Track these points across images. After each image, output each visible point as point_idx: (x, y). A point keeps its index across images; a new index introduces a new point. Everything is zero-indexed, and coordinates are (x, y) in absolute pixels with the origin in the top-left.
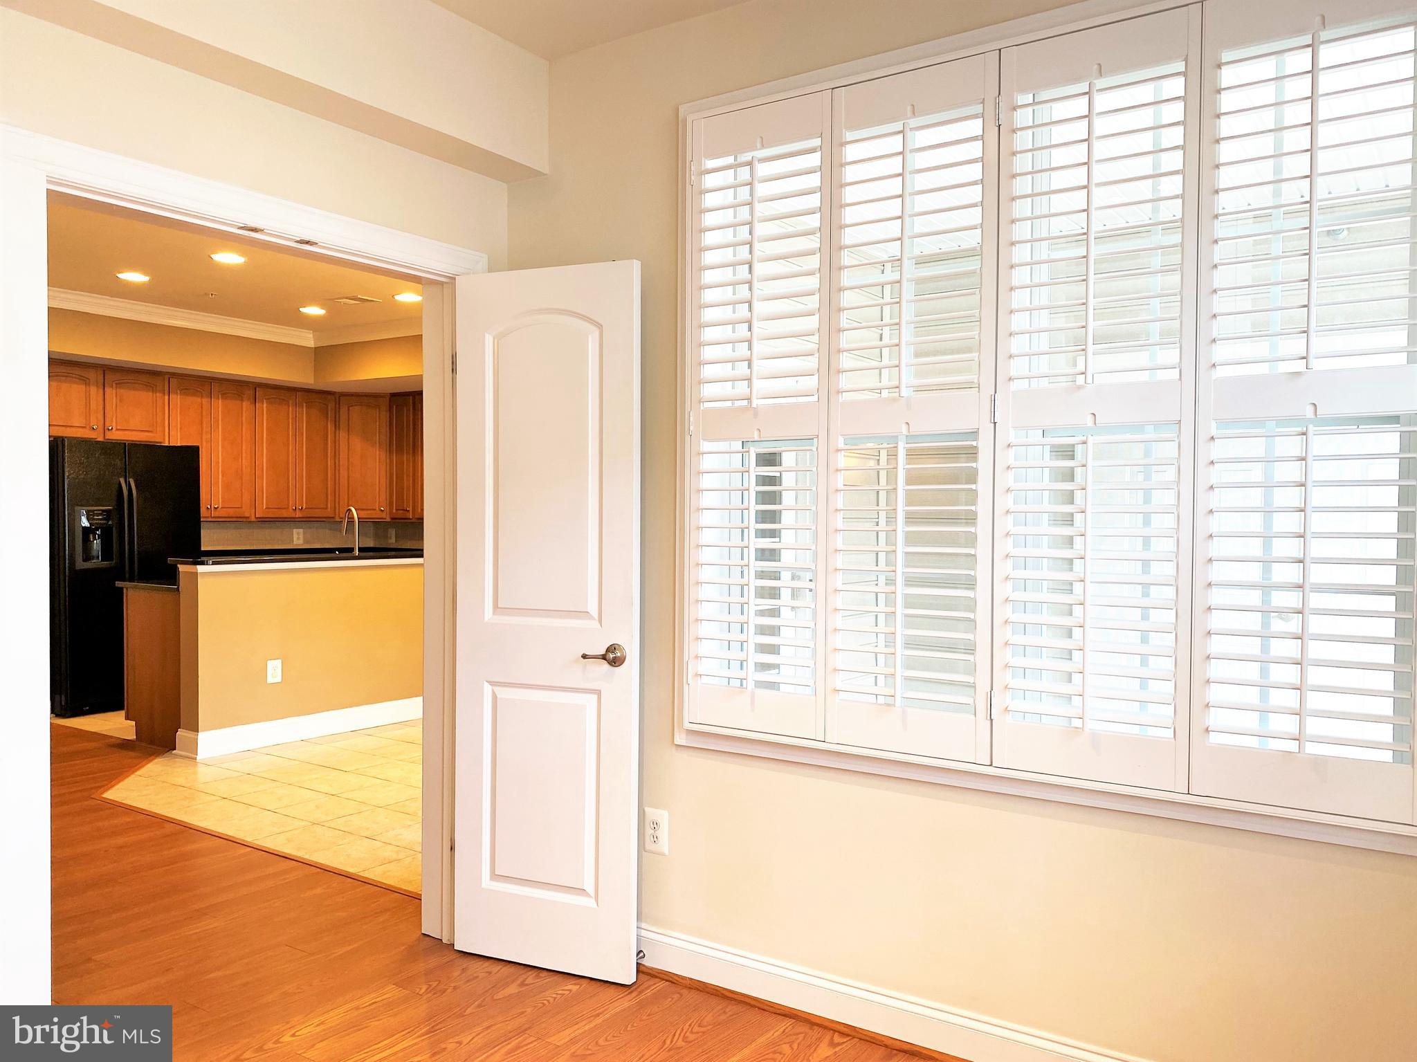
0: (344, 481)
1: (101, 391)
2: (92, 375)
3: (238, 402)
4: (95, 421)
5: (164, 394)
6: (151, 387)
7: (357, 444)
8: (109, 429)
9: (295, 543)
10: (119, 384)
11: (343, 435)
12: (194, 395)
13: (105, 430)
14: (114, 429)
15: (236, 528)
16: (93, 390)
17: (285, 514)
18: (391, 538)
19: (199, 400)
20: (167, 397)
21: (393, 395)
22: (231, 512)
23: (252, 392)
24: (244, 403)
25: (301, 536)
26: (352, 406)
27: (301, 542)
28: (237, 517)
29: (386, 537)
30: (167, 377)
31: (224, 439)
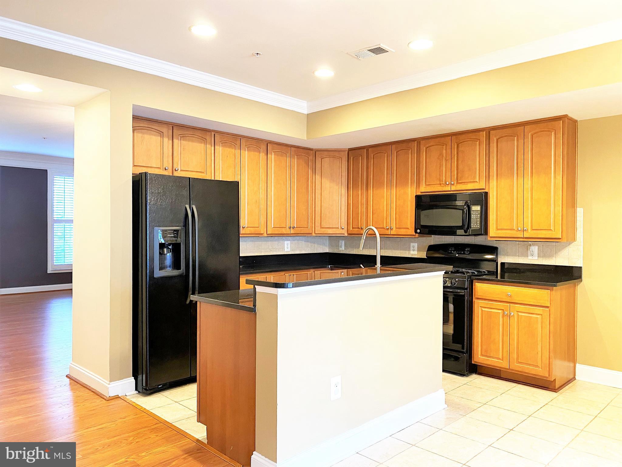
0: (318, 209)
1: (171, 142)
2: (164, 130)
3: (257, 154)
4: (168, 163)
5: (211, 146)
6: (204, 140)
7: (327, 184)
8: (176, 170)
9: (285, 250)
10: (183, 137)
11: (318, 177)
12: (230, 147)
13: (174, 170)
14: (179, 170)
15: (253, 241)
16: (166, 140)
17: (284, 231)
18: (341, 247)
19: (233, 150)
20: (213, 148)
21: (350, 150)
22: (252, 230)
23: (265, 147)
24: (261, 154)
25: (289, 246)
26: (323, 158)
27: (289, 250)
28: (256, 234)
29: (338, 246)
30: (213, 133)
31: (248, 179)
